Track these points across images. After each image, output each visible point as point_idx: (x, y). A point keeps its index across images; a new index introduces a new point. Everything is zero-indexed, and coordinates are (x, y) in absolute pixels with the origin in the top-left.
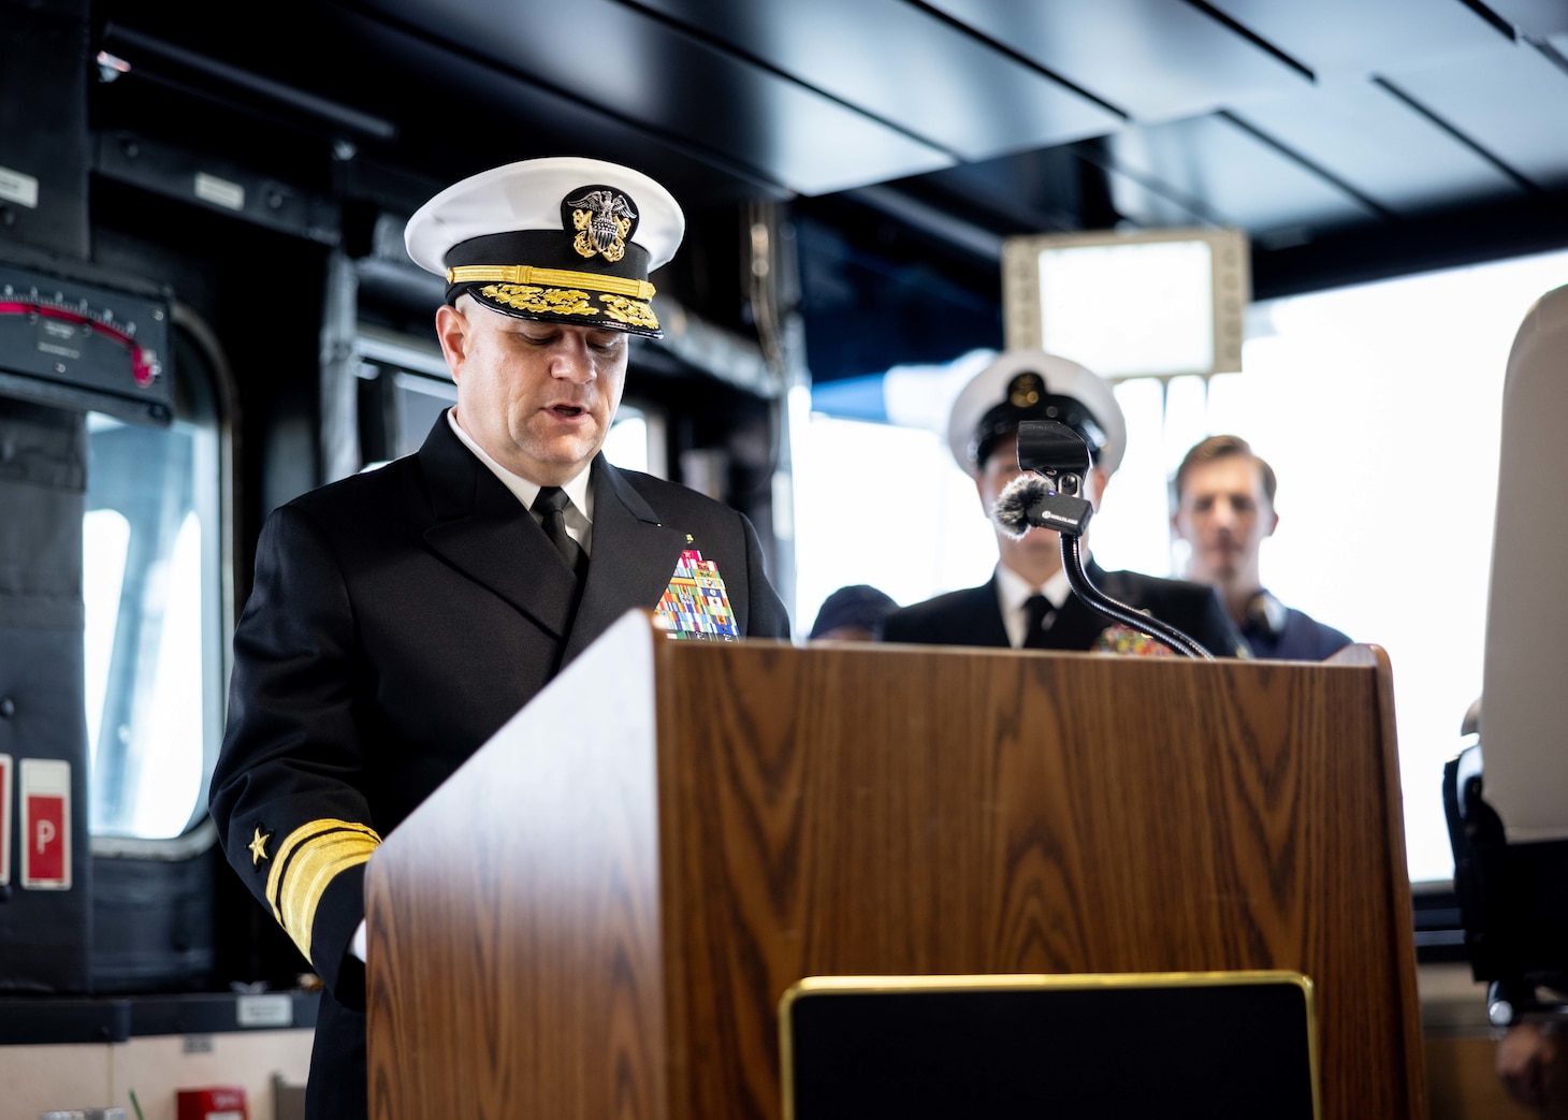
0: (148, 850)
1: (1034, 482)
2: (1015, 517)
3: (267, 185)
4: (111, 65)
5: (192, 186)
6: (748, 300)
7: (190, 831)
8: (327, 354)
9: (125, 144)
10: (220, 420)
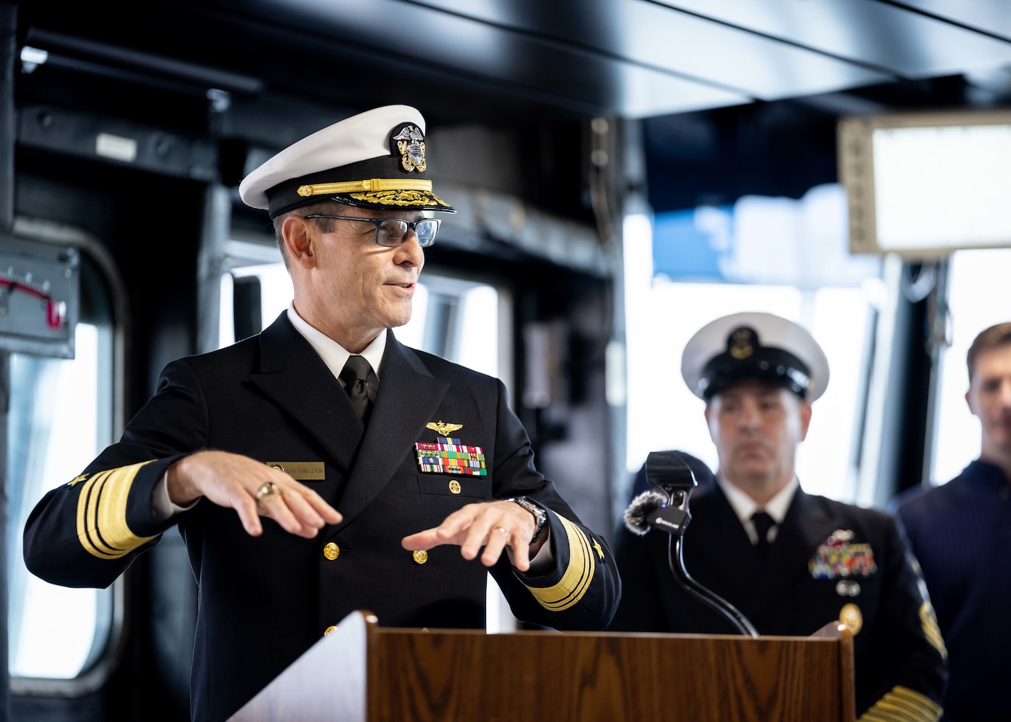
0: (51, 688)
1: (653, 498)
2: (638, 521)
3: (153, 138)
4: (33, 57)
5: (94, 145)
6: (587, 187)
7: (85, 673)
8: (203, 270)
9: (41, 117)
10: (114, 323)
